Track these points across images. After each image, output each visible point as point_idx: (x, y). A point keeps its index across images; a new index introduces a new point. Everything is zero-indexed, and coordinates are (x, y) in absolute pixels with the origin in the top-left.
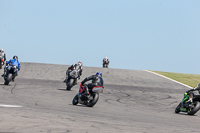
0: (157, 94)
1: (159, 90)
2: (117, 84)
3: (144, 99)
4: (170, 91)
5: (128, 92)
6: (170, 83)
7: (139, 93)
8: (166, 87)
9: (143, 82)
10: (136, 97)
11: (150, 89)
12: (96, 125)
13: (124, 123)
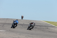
1: (45, 26)
3: (40, 29)
4: (48, 26)
6: (48, 24)
8: (47, 25)
9: (40, 24)
10: (38, 28)
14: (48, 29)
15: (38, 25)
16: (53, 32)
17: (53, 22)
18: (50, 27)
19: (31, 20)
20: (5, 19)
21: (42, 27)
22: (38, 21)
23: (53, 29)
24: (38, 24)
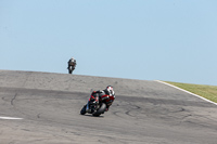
0: (170, 107)
2: (127, 95)
3: (155, 112)
4: (184, 103)
5: (139, 104)
7: (150, 105)
8: (180, 98)
9: (155, 93)
10: (147, 110)
11: (162, 101)
12: (104, 139)
13: (134, 138)
14: (185, 113)
15: (145, 97)
16: (203, 125)
17: (204, 88)
18: (192, 104)
19: (122, 80)
20: (20, 72)
21: (163, 106)
22: (146, 82)
23: (202, 112)
24: (146, 93)
